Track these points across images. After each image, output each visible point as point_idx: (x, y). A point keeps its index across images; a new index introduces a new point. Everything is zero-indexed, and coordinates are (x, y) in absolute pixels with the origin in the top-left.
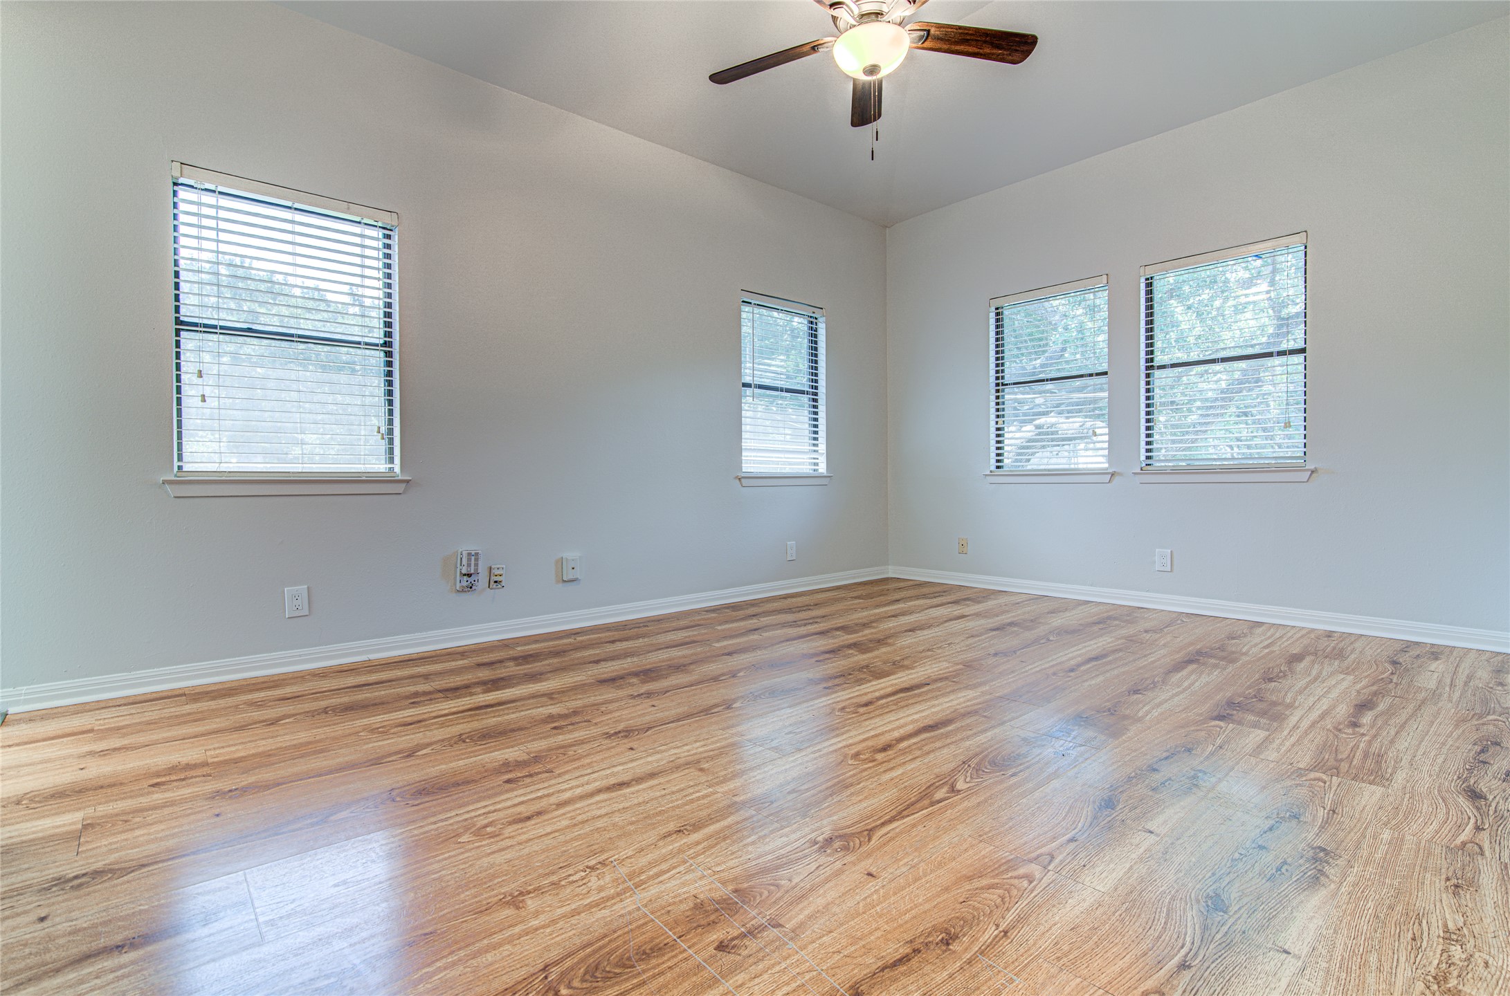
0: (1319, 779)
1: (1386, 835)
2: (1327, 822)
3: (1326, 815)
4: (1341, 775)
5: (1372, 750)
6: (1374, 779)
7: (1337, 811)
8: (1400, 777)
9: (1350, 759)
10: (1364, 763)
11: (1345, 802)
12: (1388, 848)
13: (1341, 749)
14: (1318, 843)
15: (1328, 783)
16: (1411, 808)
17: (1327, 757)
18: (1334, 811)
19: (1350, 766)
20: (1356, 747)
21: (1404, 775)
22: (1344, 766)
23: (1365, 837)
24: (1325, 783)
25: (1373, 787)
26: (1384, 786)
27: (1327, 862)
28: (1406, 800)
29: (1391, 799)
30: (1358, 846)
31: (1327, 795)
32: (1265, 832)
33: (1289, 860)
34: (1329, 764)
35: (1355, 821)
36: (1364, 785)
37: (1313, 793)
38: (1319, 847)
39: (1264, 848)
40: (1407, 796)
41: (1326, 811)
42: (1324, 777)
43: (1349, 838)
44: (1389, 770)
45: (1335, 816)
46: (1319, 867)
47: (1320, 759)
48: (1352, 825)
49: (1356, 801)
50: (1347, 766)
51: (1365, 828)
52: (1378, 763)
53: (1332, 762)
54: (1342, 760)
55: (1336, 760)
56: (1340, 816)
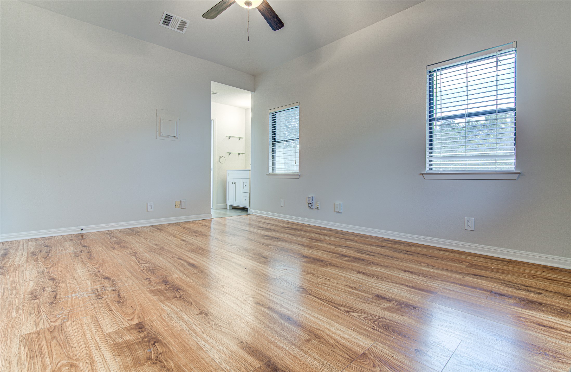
0: (55, 321)
1: (14, 315)
2: (39, 307)
3: (41, 309)
4: (47, 330)
5: (39, 359)
6: (29, 337)
7: (38, 313)
8: (15, 347)
9: (49, 344)
10: (39, 345)
11: (36, 318)
12: (12, 310)
13: (58, 348)
14: (37, 300)
15: (49, 322)
16: (5, 331)
17: (61, 336)
18: (39, 312)
19: (45, 337)
20: (51, 356)
21: (13, 350)
22: (49, 337)
23: (22, 310)
24: (51, 322)
25: (27, 332)
26: (22, 336)
27: (31, 297)
28: (9, 334)
29: (16, 331)
30: (23, 306)
31: (46, 317)
32: (56, 295)
33: (43, 293)
34: (57, 333)
35: (28, 313)
36: (32, 331)
37: (52, 315)
38: (36, 299)
39: (53, 292)
40: (8, 337)
41: (42, 310)
42: (54, 324)
43: (28, 306)
44: (22, 348)
45: (37, 311)
46: (32, 296)
47: (63, 333)
48: (29, 311)
49: (32, 321)
50: (47, 337)
51: (23, 312)
52: (31, 351)
53: (56, 334)
54: (52, 339)
55: (55, 337)
56: (35, 312)
